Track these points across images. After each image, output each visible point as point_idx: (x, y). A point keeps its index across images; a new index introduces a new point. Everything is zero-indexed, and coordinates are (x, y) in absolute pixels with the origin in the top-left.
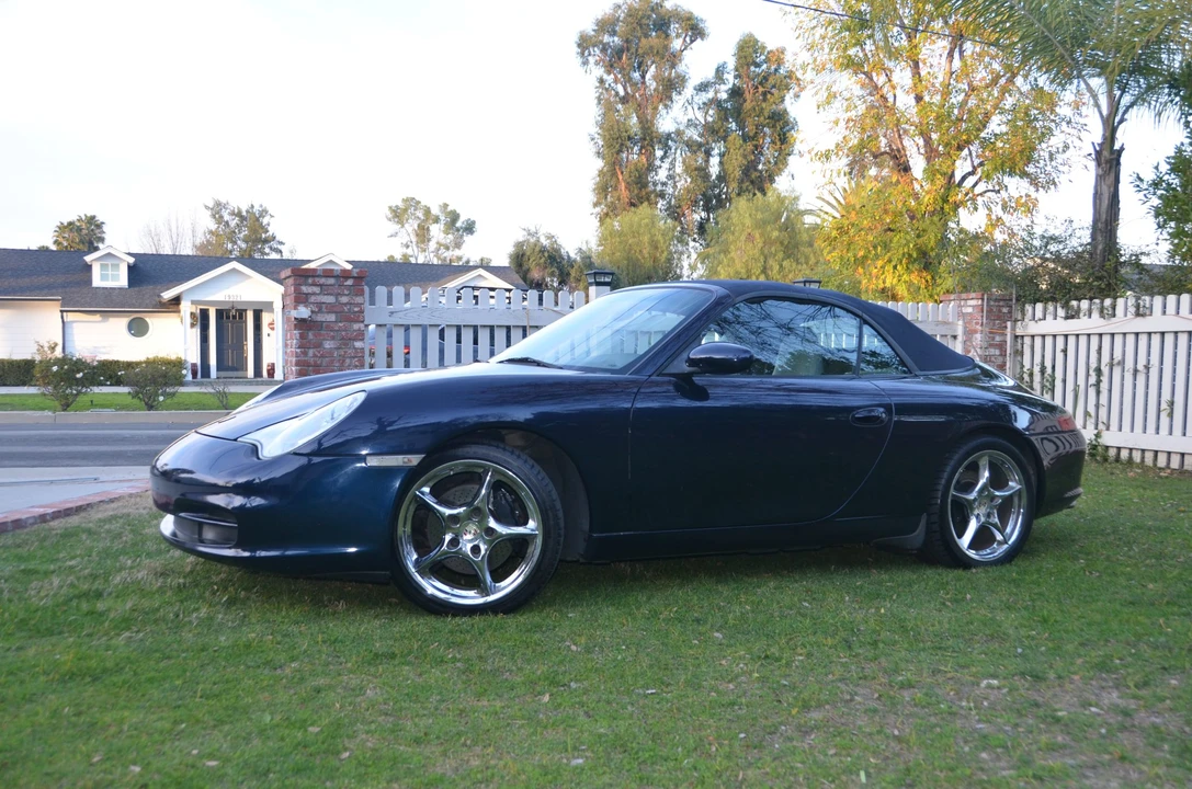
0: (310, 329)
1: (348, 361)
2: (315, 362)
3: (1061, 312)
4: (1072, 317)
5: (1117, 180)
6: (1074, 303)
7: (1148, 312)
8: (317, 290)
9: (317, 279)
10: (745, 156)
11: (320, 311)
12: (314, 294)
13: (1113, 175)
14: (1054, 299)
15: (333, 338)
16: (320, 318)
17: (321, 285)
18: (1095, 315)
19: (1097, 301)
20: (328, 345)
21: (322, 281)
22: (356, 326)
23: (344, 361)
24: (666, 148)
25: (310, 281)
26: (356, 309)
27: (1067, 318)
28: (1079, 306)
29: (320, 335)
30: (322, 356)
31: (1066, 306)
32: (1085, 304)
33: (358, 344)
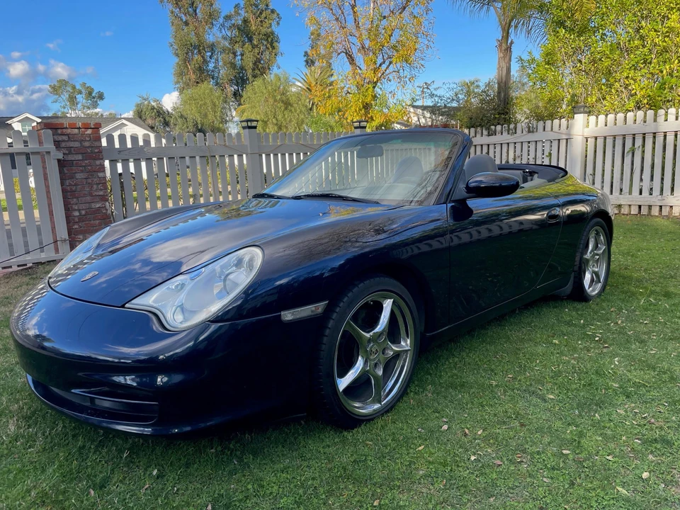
0: (65, 167)
1: (95, 186)
2: (71, 189)
3: (485, 132)
4: (492, 135)
5: (510, 60)
6: (493, 127)
7: (535, 130)
8: (65, 138)
9: (64, 130)
10: (254, 56)
11: (70, 153)
12: (64, 141)
13: (508, 57)
14: (481, 126)
15: (82, 171)
16: (70, 158)
17: (68, 135)
18: (505, 134)
19: (506, 125)
20: (79, 176)
21: (69, 131)
22: (98, 162)
23: (92, 187)
24: (213, 51)
25: (59, 131)
26: (96, 151)
27: (489, 135)
28: (495, 129)
29: (72, 170)
30: (76, 185)
31: (488, 129)
32: (499, 128)
33: (101, 175)
